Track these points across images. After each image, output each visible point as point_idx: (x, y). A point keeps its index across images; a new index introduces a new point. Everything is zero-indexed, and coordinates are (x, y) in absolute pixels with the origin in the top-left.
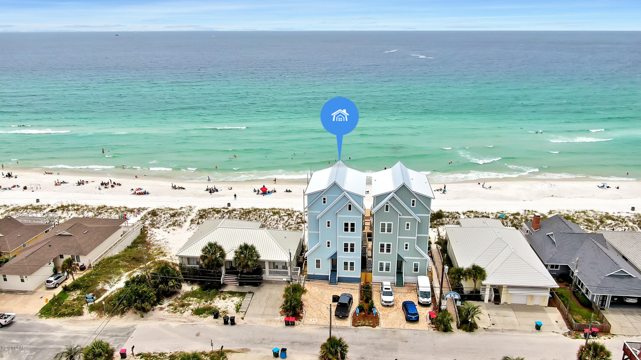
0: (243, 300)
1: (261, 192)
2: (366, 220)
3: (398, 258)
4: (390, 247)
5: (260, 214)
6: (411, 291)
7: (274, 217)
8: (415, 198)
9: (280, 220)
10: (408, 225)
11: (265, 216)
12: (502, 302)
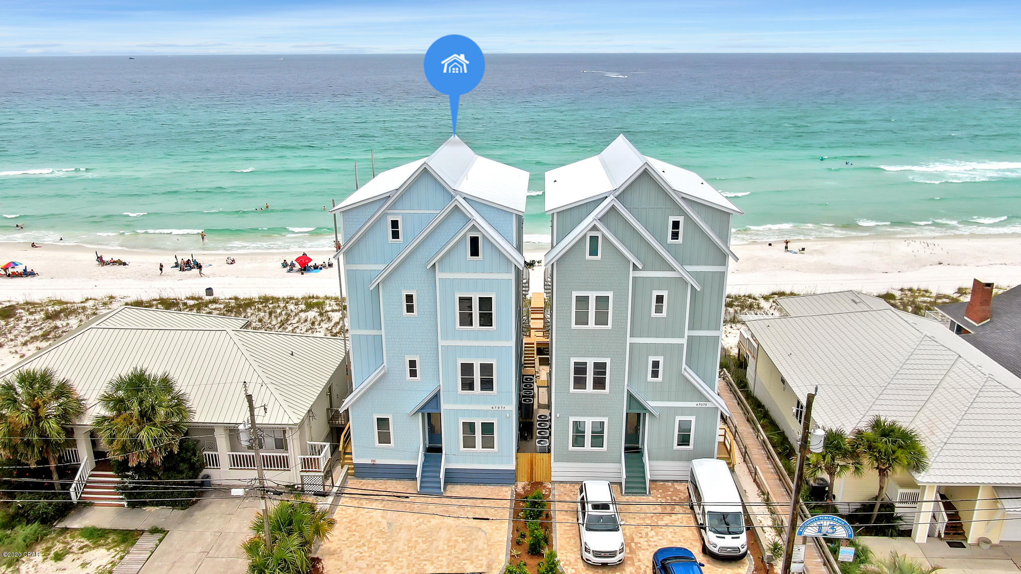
0: (122, 558)
1: (298, 266)
2: (533, 316)
3: (629, 406)
4: (604, 373)
5: (274, 307)
6: (673, 509)
7: (307, 313)
8: (682, 212)
9: (322, 320)
10: (660, 299)
11: (284, 313)
12: (972, 538)
